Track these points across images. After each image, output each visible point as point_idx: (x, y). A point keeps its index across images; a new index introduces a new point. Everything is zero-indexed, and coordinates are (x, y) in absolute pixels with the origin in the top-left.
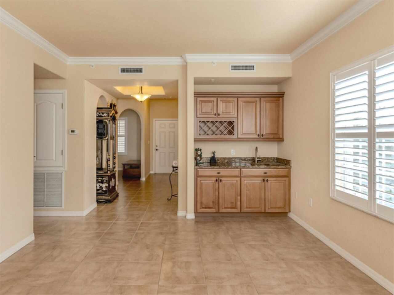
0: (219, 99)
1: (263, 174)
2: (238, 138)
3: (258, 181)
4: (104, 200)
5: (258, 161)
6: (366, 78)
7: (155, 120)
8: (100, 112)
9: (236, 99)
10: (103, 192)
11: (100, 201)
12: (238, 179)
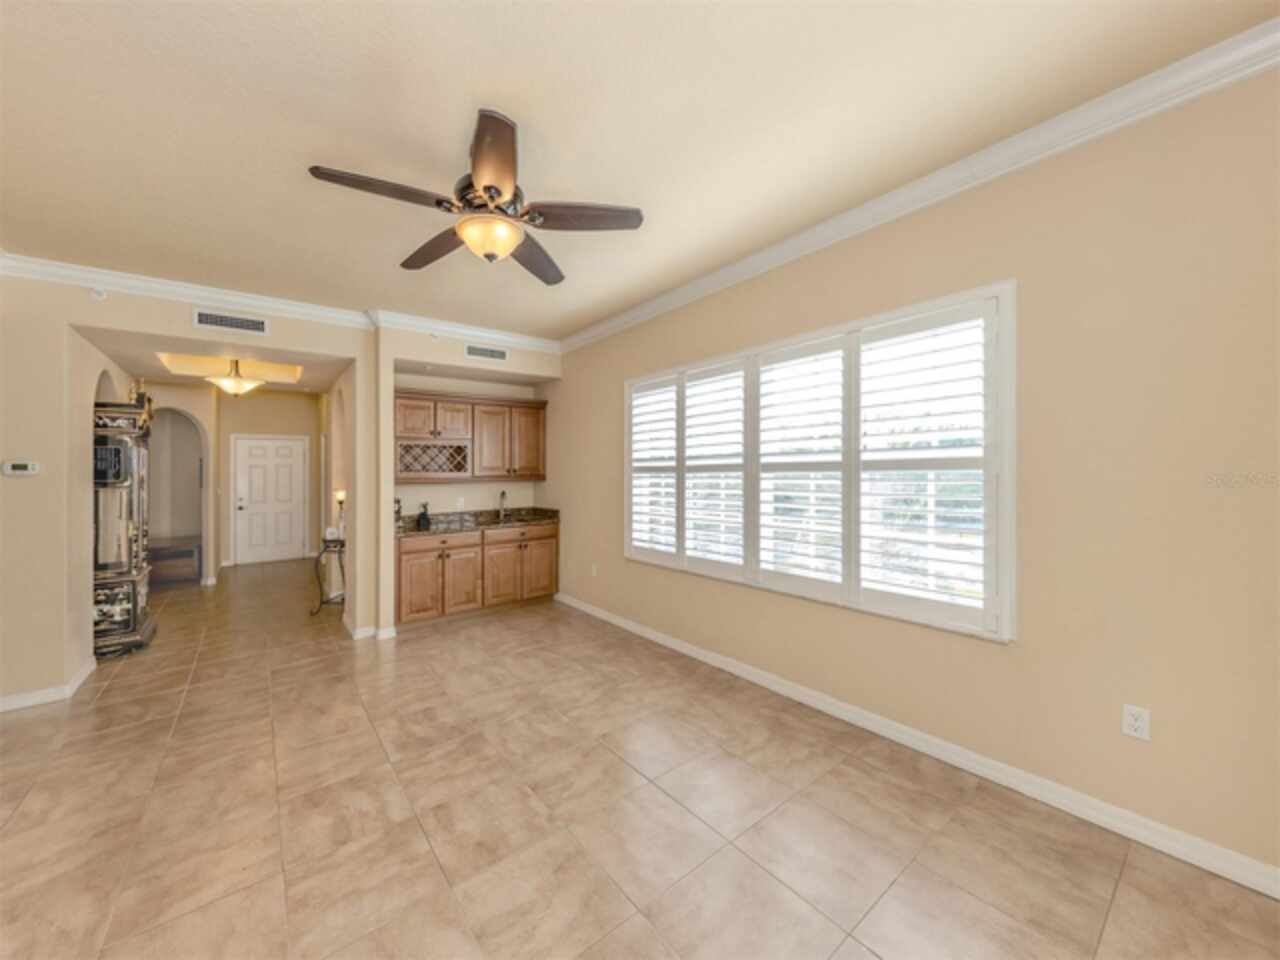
0: (439, 405)
1: (518, 537)
2: (473, 476)
3: (510, 549)
4: (119, 647)
5: (506, 515)
6: (672, 395)
7: (237, 439)
8: (102, 415)
9: (469, 407)
10: (115, 627)
11: (105, 650)
12: (478, 549)
